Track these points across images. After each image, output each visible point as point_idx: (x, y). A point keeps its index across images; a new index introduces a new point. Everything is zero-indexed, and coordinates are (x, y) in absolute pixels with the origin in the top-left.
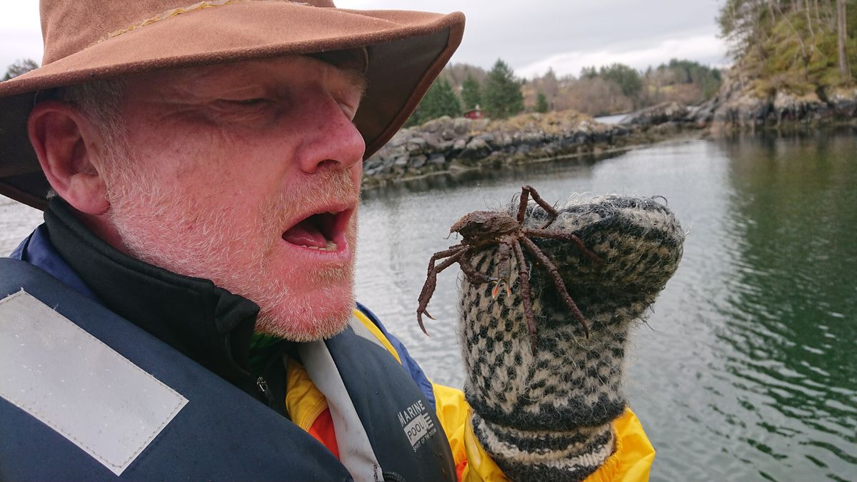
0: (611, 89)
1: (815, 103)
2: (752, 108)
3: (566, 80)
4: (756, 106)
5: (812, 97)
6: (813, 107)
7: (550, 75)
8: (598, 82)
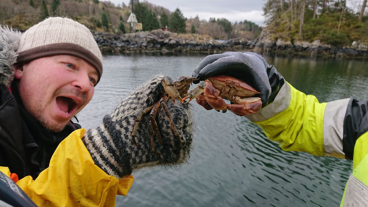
0: (221, 29)
1: (290, 45)
2: (269, 44)
3: (203, 22)
4: (270, 43)
5: (289, 43)
6: (289, 46)
7: (197, 18)
8: (216, 25)
